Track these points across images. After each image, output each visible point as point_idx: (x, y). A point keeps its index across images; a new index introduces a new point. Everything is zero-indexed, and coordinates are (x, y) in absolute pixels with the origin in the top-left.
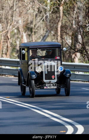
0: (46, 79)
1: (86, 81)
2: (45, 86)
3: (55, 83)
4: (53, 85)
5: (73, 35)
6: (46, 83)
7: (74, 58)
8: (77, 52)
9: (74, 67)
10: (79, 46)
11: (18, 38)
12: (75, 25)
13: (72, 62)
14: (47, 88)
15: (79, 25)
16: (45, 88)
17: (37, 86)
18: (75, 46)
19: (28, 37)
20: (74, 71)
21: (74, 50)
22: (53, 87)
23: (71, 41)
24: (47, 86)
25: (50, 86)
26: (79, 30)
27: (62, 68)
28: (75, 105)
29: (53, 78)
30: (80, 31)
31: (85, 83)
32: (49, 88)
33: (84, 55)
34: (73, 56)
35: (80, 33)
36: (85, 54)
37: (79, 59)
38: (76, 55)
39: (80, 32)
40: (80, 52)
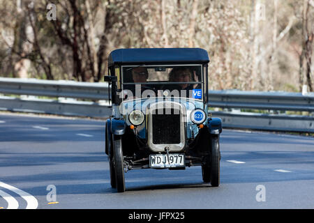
1: (42, 114)
5: (17, 26)
7: (19, 70)
8: (25, 57)
9: (18, 87)
10: (28, 48)
12: (21, 7)
13: (14, 76)
15: (27, 8)
18: (21, 47)
20: (20, 94)
21: (19, 54)
23: (12, 38)
26: (28, 18)
28: (22, 158)
30: (30, 18)
31: (41, 116)
33: (37, 65)
34: (17, 66)
35: (29, 23)
36: (40, 63)
37: (28, 72)
38: (22, 64)
39: (31, 21)
40: (30, 59)
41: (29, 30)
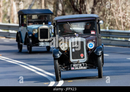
0: (73, 58)
2: (73, 66)
3: (84, 63)
4: (82, 65)
6: (73, 63)
10: (59, 13)
11: (9, 6)
14: (75, 69)
16: (72, 68)
17: (64, 67)
18: (56, 13)
19: (17, 5)
22: (82, 67)
24: (74, 67)
25: (78, 67)
27: (92, 45)
29: (82, 57)
32: (77, 68)
35: (60, 2)
41: (60, 5)
